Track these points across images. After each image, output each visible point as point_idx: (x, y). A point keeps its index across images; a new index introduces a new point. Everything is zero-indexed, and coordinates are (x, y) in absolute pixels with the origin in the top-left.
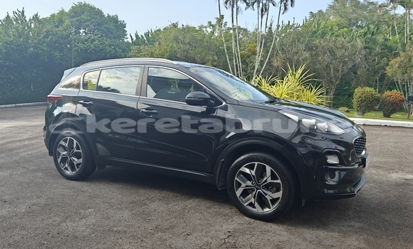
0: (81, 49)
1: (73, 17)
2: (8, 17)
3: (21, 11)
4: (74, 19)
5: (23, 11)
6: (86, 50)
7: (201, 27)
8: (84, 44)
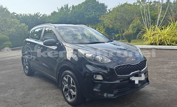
0: (87, 18)
1: (85, 4)
2: (62, 7)
3: (67, 5)
4: (86, 5)
5: (68, 5)
6: (89, 18)
7: (134, 4)
8: (88, 16)
